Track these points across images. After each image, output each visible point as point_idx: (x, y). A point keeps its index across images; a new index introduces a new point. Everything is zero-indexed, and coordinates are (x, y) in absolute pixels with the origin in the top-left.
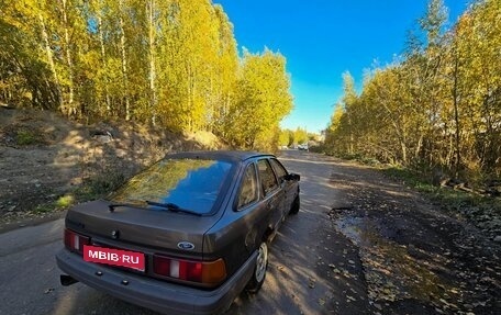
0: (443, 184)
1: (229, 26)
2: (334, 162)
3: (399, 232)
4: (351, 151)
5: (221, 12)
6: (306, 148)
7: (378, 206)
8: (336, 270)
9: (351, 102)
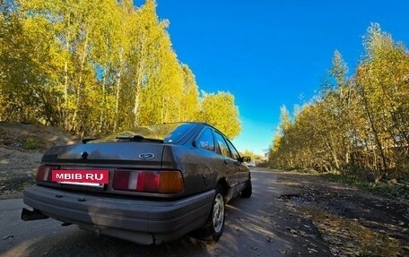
0: (376, 181)
1: (192, 76)
2: (277, 171)
3: (346, 210)
4: (291, 164)
5: (187, 68)
6: (254, 165)
7: (323, 194)
8: (293, 231)
9: (286, 127)
